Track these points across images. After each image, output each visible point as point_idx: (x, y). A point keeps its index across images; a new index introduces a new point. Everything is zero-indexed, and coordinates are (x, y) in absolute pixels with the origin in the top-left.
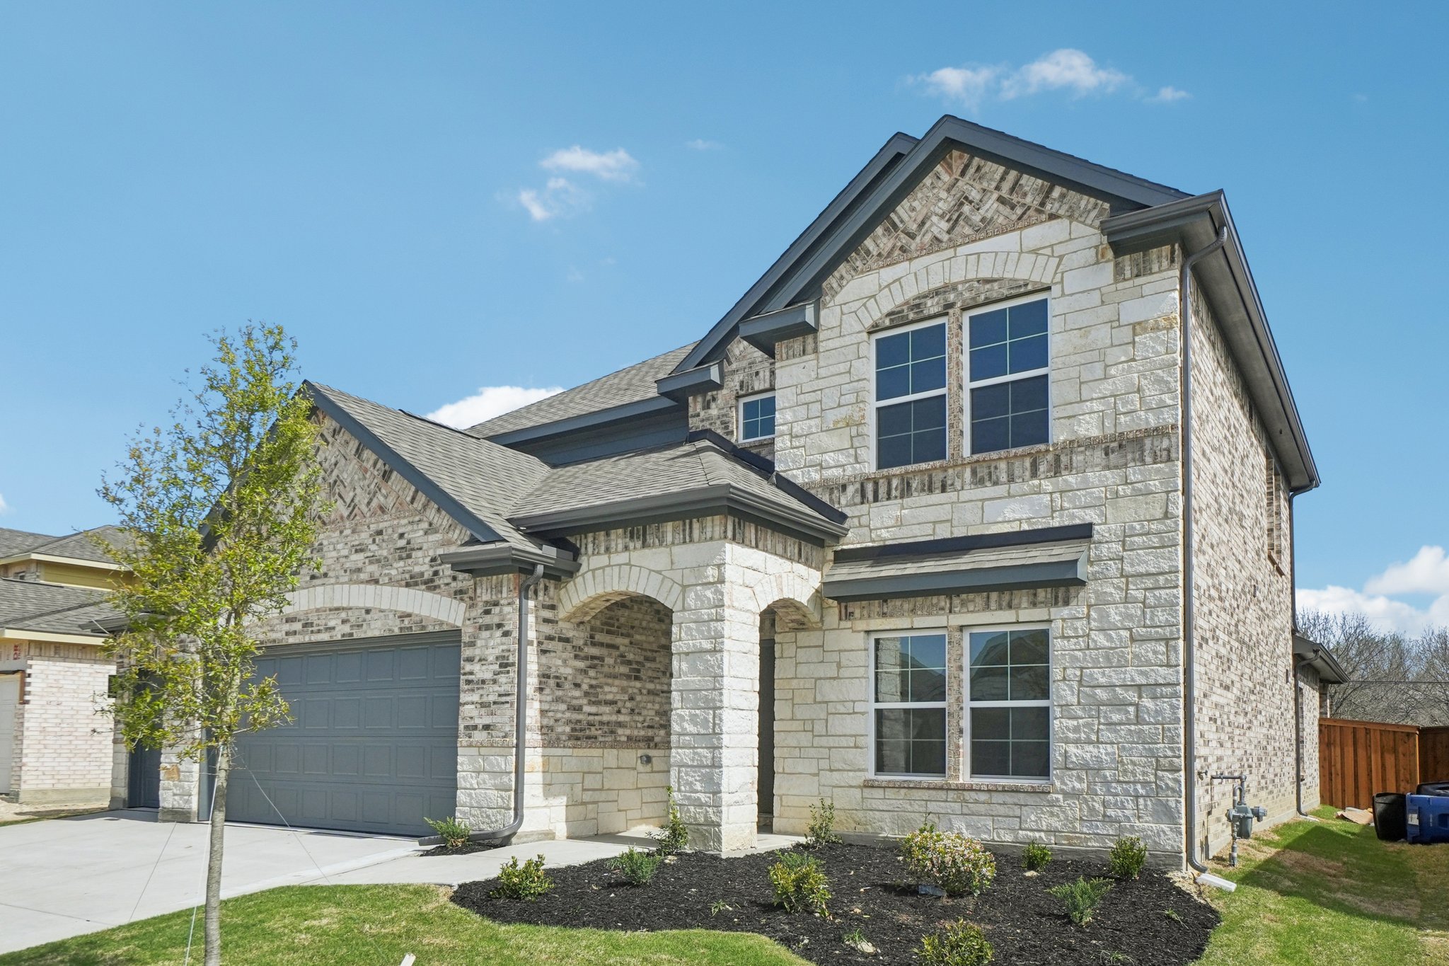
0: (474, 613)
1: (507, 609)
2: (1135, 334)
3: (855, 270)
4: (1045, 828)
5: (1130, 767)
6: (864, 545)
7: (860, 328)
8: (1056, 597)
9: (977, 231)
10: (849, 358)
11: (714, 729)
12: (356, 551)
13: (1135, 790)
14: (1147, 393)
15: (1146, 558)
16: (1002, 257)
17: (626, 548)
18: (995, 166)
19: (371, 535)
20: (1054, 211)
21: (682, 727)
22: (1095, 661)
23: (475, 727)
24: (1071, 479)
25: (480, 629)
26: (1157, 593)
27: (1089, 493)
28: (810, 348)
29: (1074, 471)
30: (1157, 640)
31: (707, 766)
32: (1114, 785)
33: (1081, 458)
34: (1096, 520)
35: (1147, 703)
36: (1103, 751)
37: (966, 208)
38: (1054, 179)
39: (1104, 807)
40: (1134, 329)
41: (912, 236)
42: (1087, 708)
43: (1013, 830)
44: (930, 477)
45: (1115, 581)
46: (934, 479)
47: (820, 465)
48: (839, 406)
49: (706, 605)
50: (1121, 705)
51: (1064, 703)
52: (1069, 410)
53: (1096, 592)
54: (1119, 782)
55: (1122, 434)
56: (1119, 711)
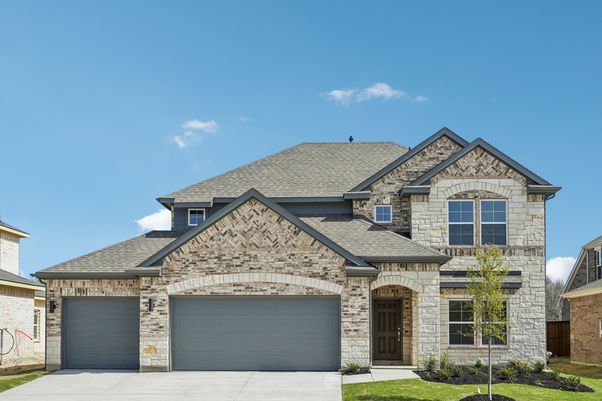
0: (347, 290)
1: (363, 289)
2: (533, 218)
3: (443, 177)
4: (507, 359)
5: (532, 341)
6: (447, 270)
7: (444, 197)
8: (511, 292)
9: (485, 175)
10: (441, 206)
11: (436, 331)
12: (279, 261)
13: (533, 348)
14: (536, 236)
15: (536, 283)
16: (493, 186)
17: (399, 270)
18: (491, 157)
19: (287, 255)
20: (509, 176)
21: (424, 331)
22: (522, 311)
23: (350, 330)
24: (515, 257)
25: (351, 295)
26: (539, 293)
27: (520, 262)
28: (426, 199)
29: (516, 255)
30: (539, 306)
31: (434, 343)
32: (527, 346)
33: (518, 251)
34: (522, 270)
35: (536, 323)
36: (524, 337)
37: (482, 167)
38: (510, 167)
39: (525, 353)
40: (532, 217)
41: (464, 171)
42: (520, 324)
43: (498, 361)
44: (470, 250)
45: (527, 288)
46: (472, 251)
47: (430, 241)
48: (437, 222)
49: (432, 292)
50: (529, 324)
51: (513, 323)
52: (514, 237)
53: (522, 291)
54: (529, 346)
55: (529, 246)
56: (528, 326)
